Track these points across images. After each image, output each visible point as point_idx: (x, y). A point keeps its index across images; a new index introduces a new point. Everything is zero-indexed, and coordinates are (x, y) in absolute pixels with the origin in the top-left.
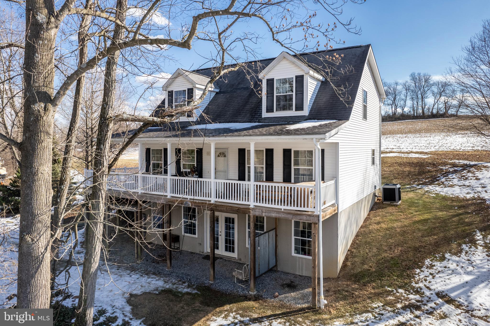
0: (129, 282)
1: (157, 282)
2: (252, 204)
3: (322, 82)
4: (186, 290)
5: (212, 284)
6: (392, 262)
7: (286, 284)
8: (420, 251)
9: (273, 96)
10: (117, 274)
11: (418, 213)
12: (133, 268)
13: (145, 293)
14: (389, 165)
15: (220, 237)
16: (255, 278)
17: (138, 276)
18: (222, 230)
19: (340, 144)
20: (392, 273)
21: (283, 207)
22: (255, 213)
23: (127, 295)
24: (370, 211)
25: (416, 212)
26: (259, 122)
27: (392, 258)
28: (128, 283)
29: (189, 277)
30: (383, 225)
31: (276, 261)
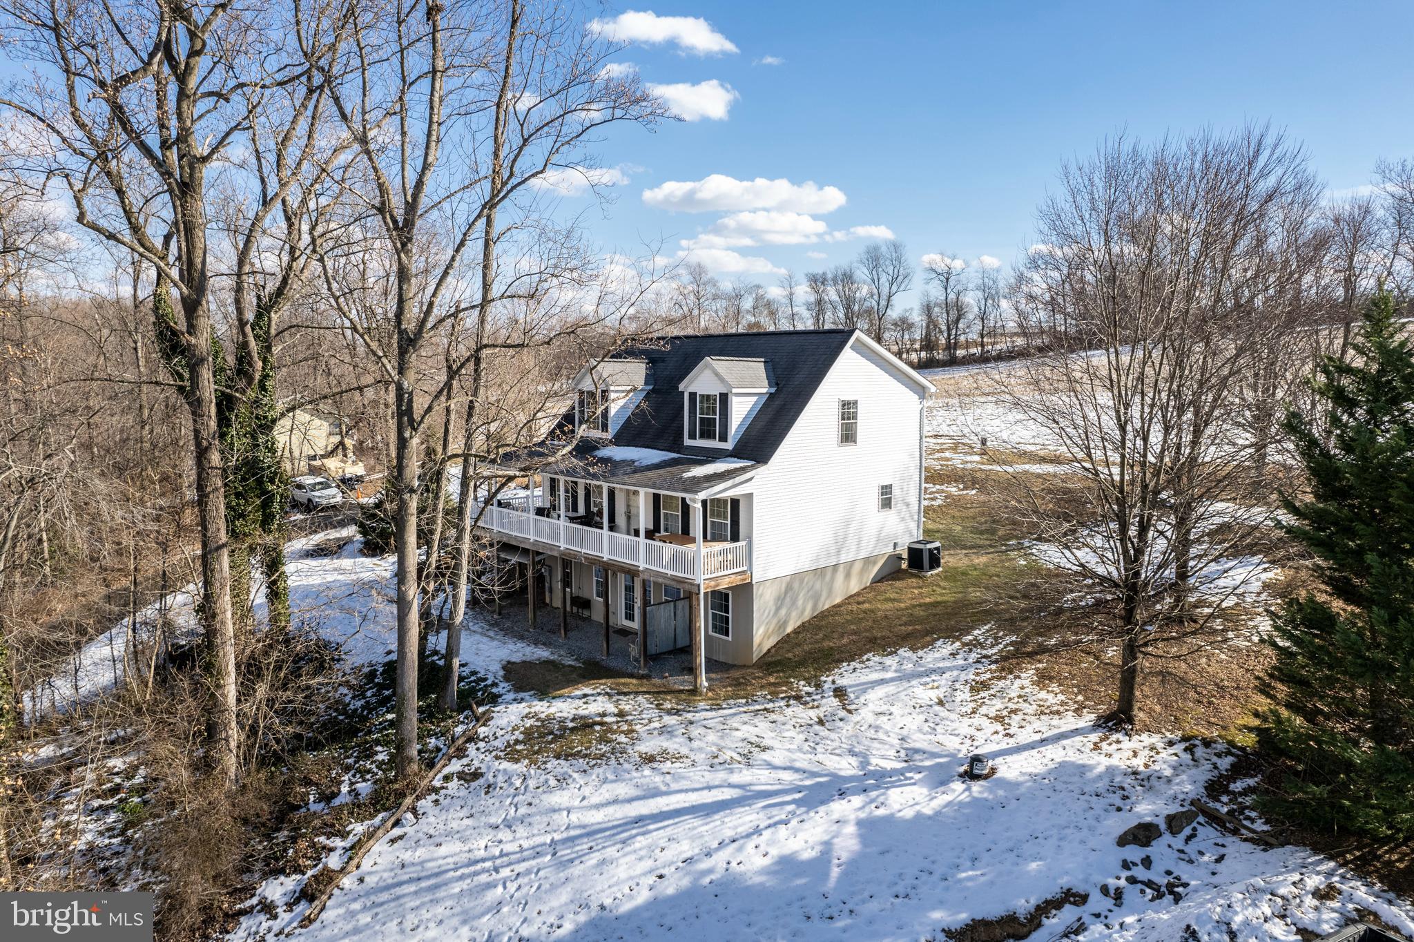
0: (512, 650)
1: (543, 653)
2: (642, 565)
3: (769, 396)
4: (570, 663)
5: (603, 660)
6: (826, 652)
8: (874, 643)
9: (696, 417)
10: (501, 641)
12: (523, 636)
13: (524, 662)
15: (635, 605)
16: (647, 657)
17: (524, 644)
18: (637, 596)
19: (755, 496)
22: (648, 577)
23: (504, 663)
24: (872, 583)
25: (944, 589)
27: (831, 647)
28: (509, 651)
29: (581, 650)
30: (866, 606)
31: (691, 640)
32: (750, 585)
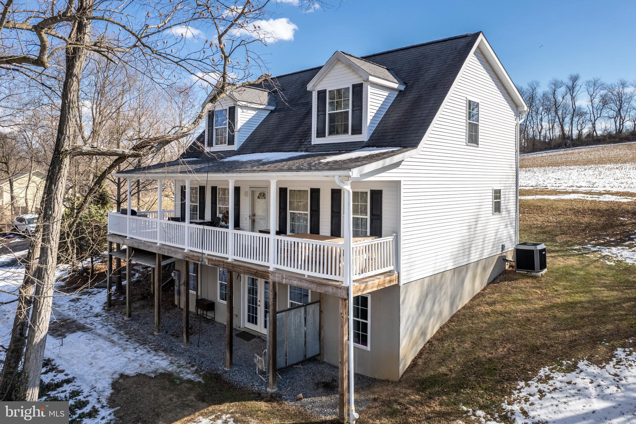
0: (130, 358)
1: (162, 362)
2: (272, 265)
3: (400, 91)
4: (189, 376)
5: (226, 372)
6: (487, 366)
7: (324, 383)
8: (539, 353)
9: (325, 114)
10: (122, 347)
11: (567, 291)
12: (146, 341)
13: (139, 375)
14: (560, 212)
15: (258, 308)
16: (276, 370)
17: (144, 351)
18: (261, 298)
19: (402, 183)
20: (479, 384)
21: (307, 273)
22: (275, 278)
23: (116, 376)
24: (489, 284)
25: (565, 289)
26: (306, 151)
27: (490, 359)
28: (126, 360)
29: (203, 359)
30: (499, 307)
31: (321, 348)
32: (397, 286)
